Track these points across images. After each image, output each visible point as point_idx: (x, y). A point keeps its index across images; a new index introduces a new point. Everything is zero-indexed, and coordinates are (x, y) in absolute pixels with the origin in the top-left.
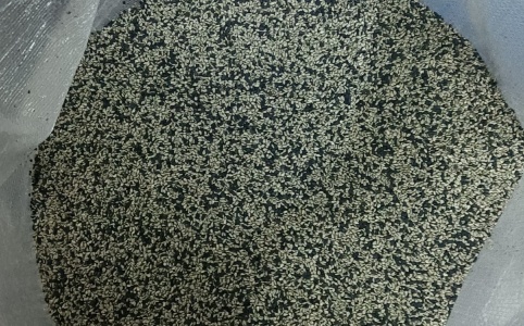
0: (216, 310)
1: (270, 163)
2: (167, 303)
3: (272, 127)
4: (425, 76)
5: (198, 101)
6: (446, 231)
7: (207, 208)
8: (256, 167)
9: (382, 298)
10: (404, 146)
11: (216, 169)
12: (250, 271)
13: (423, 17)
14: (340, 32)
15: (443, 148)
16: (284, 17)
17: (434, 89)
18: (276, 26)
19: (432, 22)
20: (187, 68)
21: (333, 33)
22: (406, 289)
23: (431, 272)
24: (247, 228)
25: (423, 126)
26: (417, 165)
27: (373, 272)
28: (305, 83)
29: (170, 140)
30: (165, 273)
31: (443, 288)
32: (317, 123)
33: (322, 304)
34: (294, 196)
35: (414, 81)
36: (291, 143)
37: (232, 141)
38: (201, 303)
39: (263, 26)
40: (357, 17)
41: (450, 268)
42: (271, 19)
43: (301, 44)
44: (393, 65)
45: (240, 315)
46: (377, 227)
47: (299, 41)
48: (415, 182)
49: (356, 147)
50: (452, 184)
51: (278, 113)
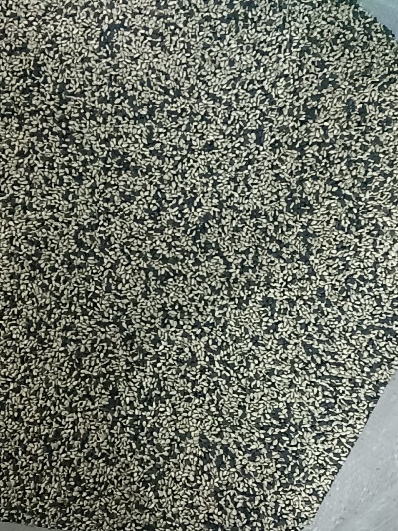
0: (77, 398)
1: (154, 216)
2: (16, 385)
3: (160, 169)
4: (363, 112)
5: (66, 129)
6: (372, 315)
7: (70, 269)
8: (135, 220)
9: (284, 395)
10: (327, 202)
11: (85, 219)
12: (121, 352)
13: (368, 32)
14: (255, 47)
15: (379, 207)
16: (185, 23)
17: (372, 130)
18: (173, 34)
19: (379, 40)
20: (55, 84)
21: (248, 48)
22: (316, 385)
23: (349, 365)
24: (120, 298)
25: (355, 177)
26: (343, 229)
27: (275, 362)
28: (207, 114)
29: (28, 178)
30: (15, 348)
31: (362, 387)
32: (219, 167)
33: (208, 398)
34: (182, 261)
35: (349, 117)
36: (183, 191)
37: (108, 185)
38: (57, 388)
39: (156, 34)
40: (281, 28)
41: (373, 361)
42: (167, 25)
43: (205, 60)
44: (322, 95)
45: (105, 406)
46: (286, 305)
47: (203, 56)
48: (338, 250)
49: (266, 202)
50: (387, 254)
51: (168, 150)
